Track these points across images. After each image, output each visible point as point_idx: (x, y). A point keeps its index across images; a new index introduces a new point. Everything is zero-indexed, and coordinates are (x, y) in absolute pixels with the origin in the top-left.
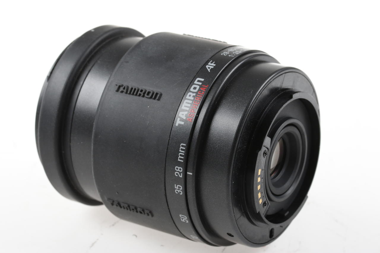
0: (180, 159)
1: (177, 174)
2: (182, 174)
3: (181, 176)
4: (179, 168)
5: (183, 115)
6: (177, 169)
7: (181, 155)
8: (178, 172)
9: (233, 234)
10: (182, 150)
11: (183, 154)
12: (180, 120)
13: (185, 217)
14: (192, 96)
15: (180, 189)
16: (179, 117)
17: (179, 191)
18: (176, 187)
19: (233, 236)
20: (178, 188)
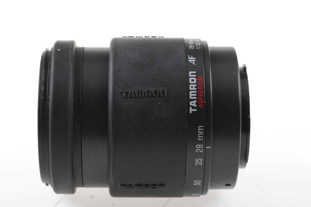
0: (200, 138)
1: (197, 151)
2: (202, 149)
3: (201, 151)
4: (199, 146)
5: (193, 103)
6: (198, 146)
7: (200, 135)
8: (199, 148)
9: (229, 184)
10: (200, 131)
11: (202, 134)
12: (192, 108)
13: (199, 182)
14: (194, 87)
15: (200, 161)
16: (191, 106)
17: (199, 163)
18: (197, 160)
19: (230, 185)
20: (198, 161)
